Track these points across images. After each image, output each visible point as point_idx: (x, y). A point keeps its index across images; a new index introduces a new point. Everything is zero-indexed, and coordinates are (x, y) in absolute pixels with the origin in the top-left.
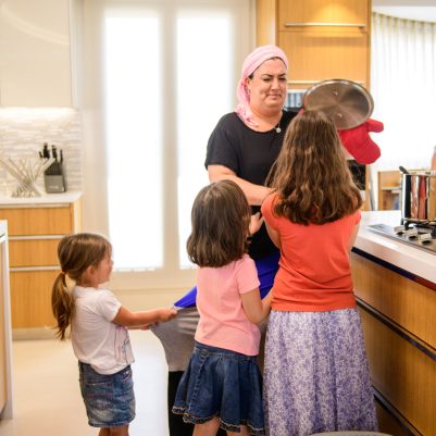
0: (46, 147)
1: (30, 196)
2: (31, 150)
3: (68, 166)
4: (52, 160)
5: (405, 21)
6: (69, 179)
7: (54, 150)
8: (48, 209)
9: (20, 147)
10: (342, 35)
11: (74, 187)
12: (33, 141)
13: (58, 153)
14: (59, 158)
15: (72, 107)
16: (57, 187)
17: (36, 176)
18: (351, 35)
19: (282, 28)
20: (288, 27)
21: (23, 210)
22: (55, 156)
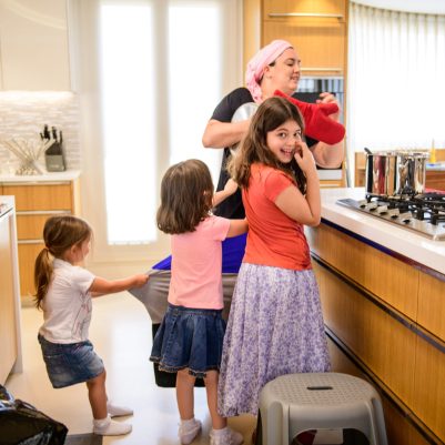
0: (46, 128)
1: (32, 174)
2: (31, 131)
3: (67, 147)
4: (52, 141)
5: (382, 11)
6: (68, 159)
7: (54, 131)
8: (50, 186)
9: (21, 128)
10: (321, 25)
11: (72, 165)
12: (34, 123)
13: (58, 134)
14: (59, 139)
15: (70, 90)
16: (57, 166)
17: (38, 156)
18: (330, 25)
19: (266, 18)
20: (271, 17)
21: (27, 187)
22: (55, 136)
